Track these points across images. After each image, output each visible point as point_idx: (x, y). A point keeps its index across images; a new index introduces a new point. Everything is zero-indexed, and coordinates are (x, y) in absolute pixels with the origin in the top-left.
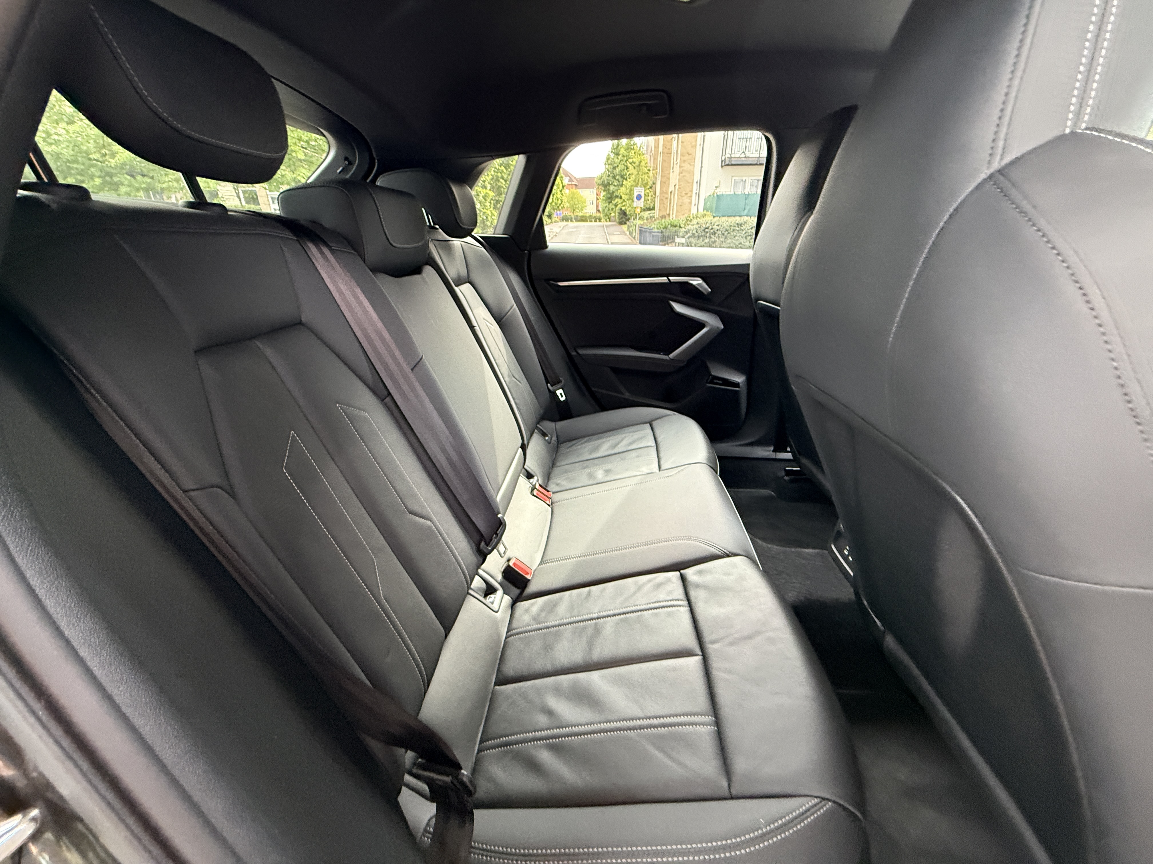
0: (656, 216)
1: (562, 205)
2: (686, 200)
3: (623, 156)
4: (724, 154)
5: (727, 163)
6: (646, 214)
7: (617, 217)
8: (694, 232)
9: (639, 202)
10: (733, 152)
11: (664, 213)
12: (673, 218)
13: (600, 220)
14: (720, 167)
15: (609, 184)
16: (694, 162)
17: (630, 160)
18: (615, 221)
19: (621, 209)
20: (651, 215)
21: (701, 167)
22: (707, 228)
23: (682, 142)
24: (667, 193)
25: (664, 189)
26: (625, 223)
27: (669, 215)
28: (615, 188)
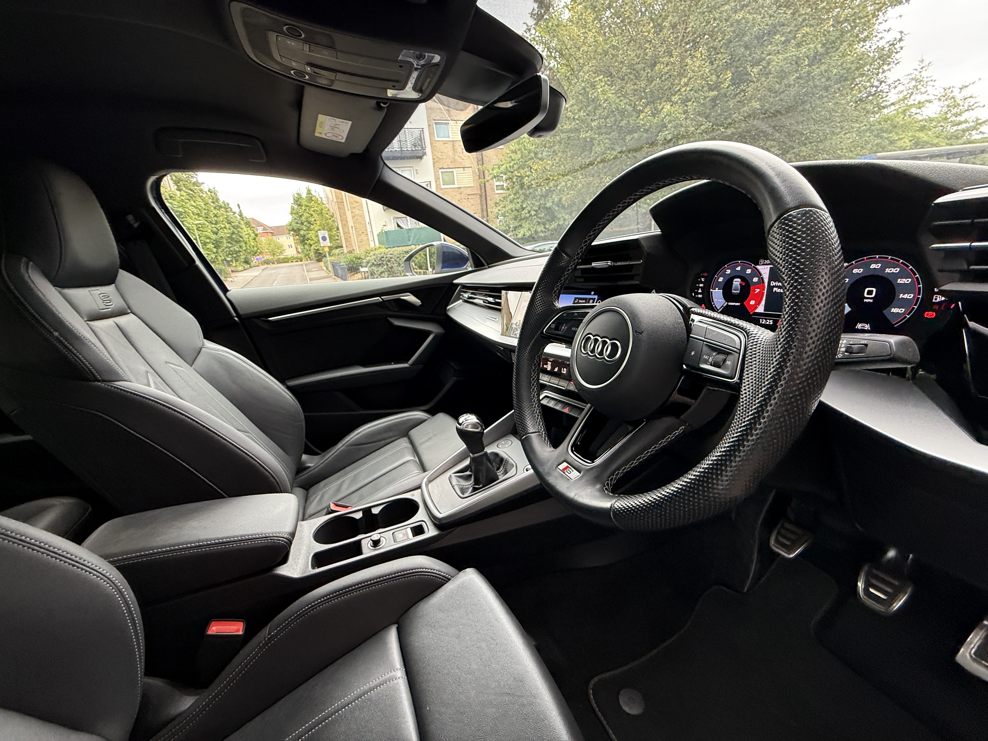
0: (345, 251)
1: (259, 251)
2: (365, 238)
3: (307, 206)
6: (337, 251)
7: (314, 256)
8: (374, 261)
9: (325, 242)
11: (351, 249)
12: (358, 252)
13: (301, 261)
14: (383, 211)
15: (299, 230)
17: (312, 209)
18: (314, 260)
19: (315, 249)
20: (341, 251)
21: (369, 212)
22: (383, 258)
24: (349, 233)
25: (346, 230)
26: (321, 261)
27: (354, 250)
28: (306, 232)
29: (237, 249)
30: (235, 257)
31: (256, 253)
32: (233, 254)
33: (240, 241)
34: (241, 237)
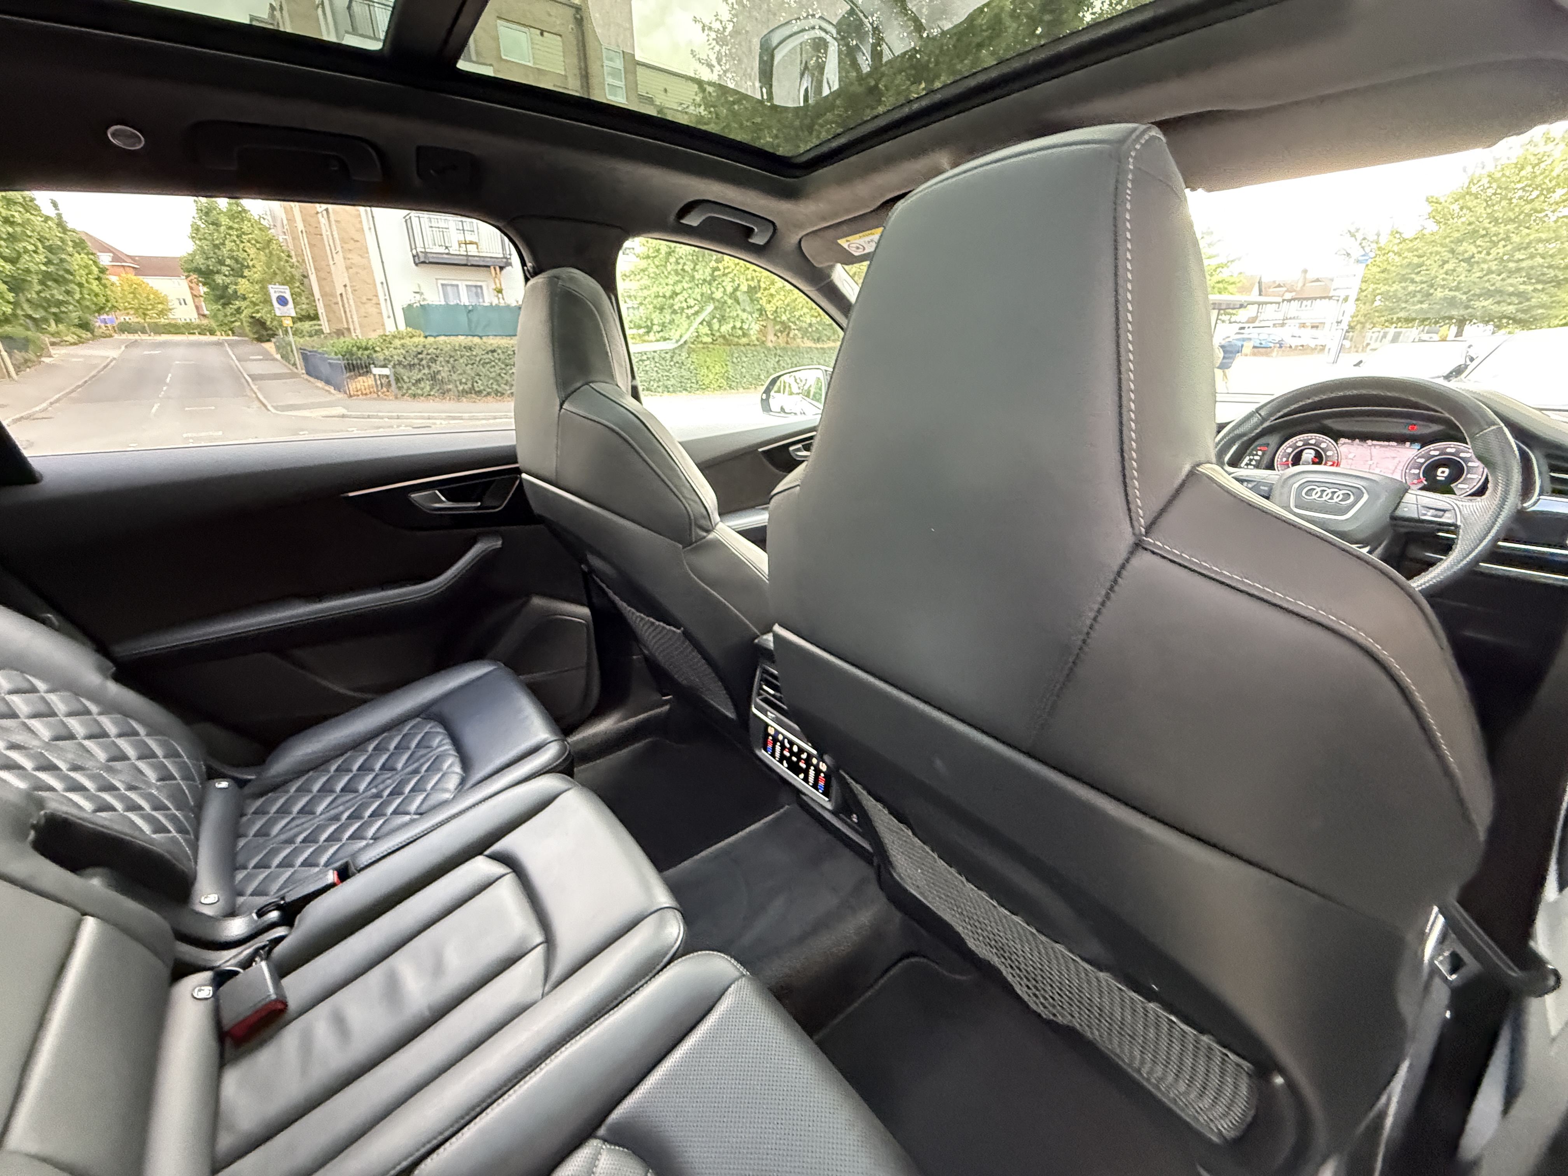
0: (327, 330)
1: (109, 305)
2: (373, 310)
3: (229, 229)
4: (413, 247)
5: (422, 259)
6: (306, 327)
7: (247, 329)
8: (401, 358)
9: (285, 308)
10: (427, 246)
11: (339, 327)
12: (358, 335)
14: (413, 265)
15: (211, 272)
16: (368, 253)
18: (246, 336)
19: (252, 317)
20: (317, 327)
21: (382, 262)
22: (420, 353)
23: (336, 221)
24: (333, 295)
25: (327, 289)
26: (269, 341)
27: (348, 329)
28: (228, 280)
29: (61, 298)
30: (54, 314)
31: (102, 308)
32: (50, 306)
33: (66, 281)
34: (68, 272)
